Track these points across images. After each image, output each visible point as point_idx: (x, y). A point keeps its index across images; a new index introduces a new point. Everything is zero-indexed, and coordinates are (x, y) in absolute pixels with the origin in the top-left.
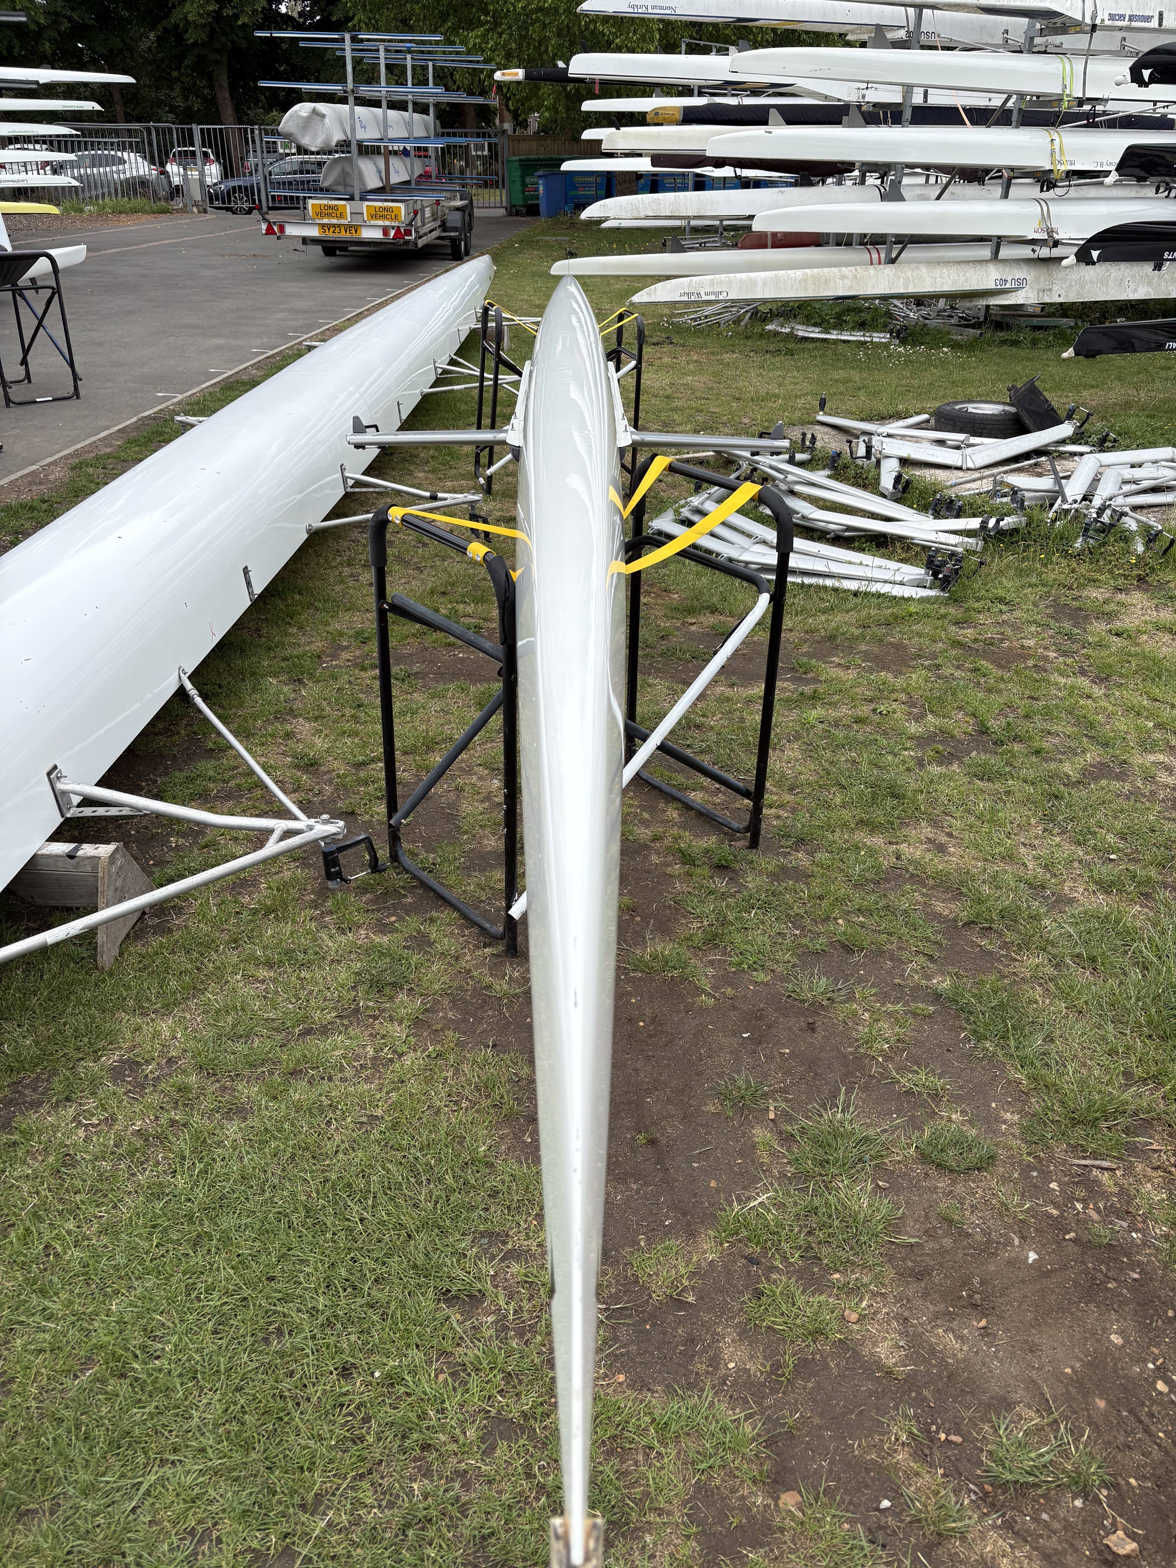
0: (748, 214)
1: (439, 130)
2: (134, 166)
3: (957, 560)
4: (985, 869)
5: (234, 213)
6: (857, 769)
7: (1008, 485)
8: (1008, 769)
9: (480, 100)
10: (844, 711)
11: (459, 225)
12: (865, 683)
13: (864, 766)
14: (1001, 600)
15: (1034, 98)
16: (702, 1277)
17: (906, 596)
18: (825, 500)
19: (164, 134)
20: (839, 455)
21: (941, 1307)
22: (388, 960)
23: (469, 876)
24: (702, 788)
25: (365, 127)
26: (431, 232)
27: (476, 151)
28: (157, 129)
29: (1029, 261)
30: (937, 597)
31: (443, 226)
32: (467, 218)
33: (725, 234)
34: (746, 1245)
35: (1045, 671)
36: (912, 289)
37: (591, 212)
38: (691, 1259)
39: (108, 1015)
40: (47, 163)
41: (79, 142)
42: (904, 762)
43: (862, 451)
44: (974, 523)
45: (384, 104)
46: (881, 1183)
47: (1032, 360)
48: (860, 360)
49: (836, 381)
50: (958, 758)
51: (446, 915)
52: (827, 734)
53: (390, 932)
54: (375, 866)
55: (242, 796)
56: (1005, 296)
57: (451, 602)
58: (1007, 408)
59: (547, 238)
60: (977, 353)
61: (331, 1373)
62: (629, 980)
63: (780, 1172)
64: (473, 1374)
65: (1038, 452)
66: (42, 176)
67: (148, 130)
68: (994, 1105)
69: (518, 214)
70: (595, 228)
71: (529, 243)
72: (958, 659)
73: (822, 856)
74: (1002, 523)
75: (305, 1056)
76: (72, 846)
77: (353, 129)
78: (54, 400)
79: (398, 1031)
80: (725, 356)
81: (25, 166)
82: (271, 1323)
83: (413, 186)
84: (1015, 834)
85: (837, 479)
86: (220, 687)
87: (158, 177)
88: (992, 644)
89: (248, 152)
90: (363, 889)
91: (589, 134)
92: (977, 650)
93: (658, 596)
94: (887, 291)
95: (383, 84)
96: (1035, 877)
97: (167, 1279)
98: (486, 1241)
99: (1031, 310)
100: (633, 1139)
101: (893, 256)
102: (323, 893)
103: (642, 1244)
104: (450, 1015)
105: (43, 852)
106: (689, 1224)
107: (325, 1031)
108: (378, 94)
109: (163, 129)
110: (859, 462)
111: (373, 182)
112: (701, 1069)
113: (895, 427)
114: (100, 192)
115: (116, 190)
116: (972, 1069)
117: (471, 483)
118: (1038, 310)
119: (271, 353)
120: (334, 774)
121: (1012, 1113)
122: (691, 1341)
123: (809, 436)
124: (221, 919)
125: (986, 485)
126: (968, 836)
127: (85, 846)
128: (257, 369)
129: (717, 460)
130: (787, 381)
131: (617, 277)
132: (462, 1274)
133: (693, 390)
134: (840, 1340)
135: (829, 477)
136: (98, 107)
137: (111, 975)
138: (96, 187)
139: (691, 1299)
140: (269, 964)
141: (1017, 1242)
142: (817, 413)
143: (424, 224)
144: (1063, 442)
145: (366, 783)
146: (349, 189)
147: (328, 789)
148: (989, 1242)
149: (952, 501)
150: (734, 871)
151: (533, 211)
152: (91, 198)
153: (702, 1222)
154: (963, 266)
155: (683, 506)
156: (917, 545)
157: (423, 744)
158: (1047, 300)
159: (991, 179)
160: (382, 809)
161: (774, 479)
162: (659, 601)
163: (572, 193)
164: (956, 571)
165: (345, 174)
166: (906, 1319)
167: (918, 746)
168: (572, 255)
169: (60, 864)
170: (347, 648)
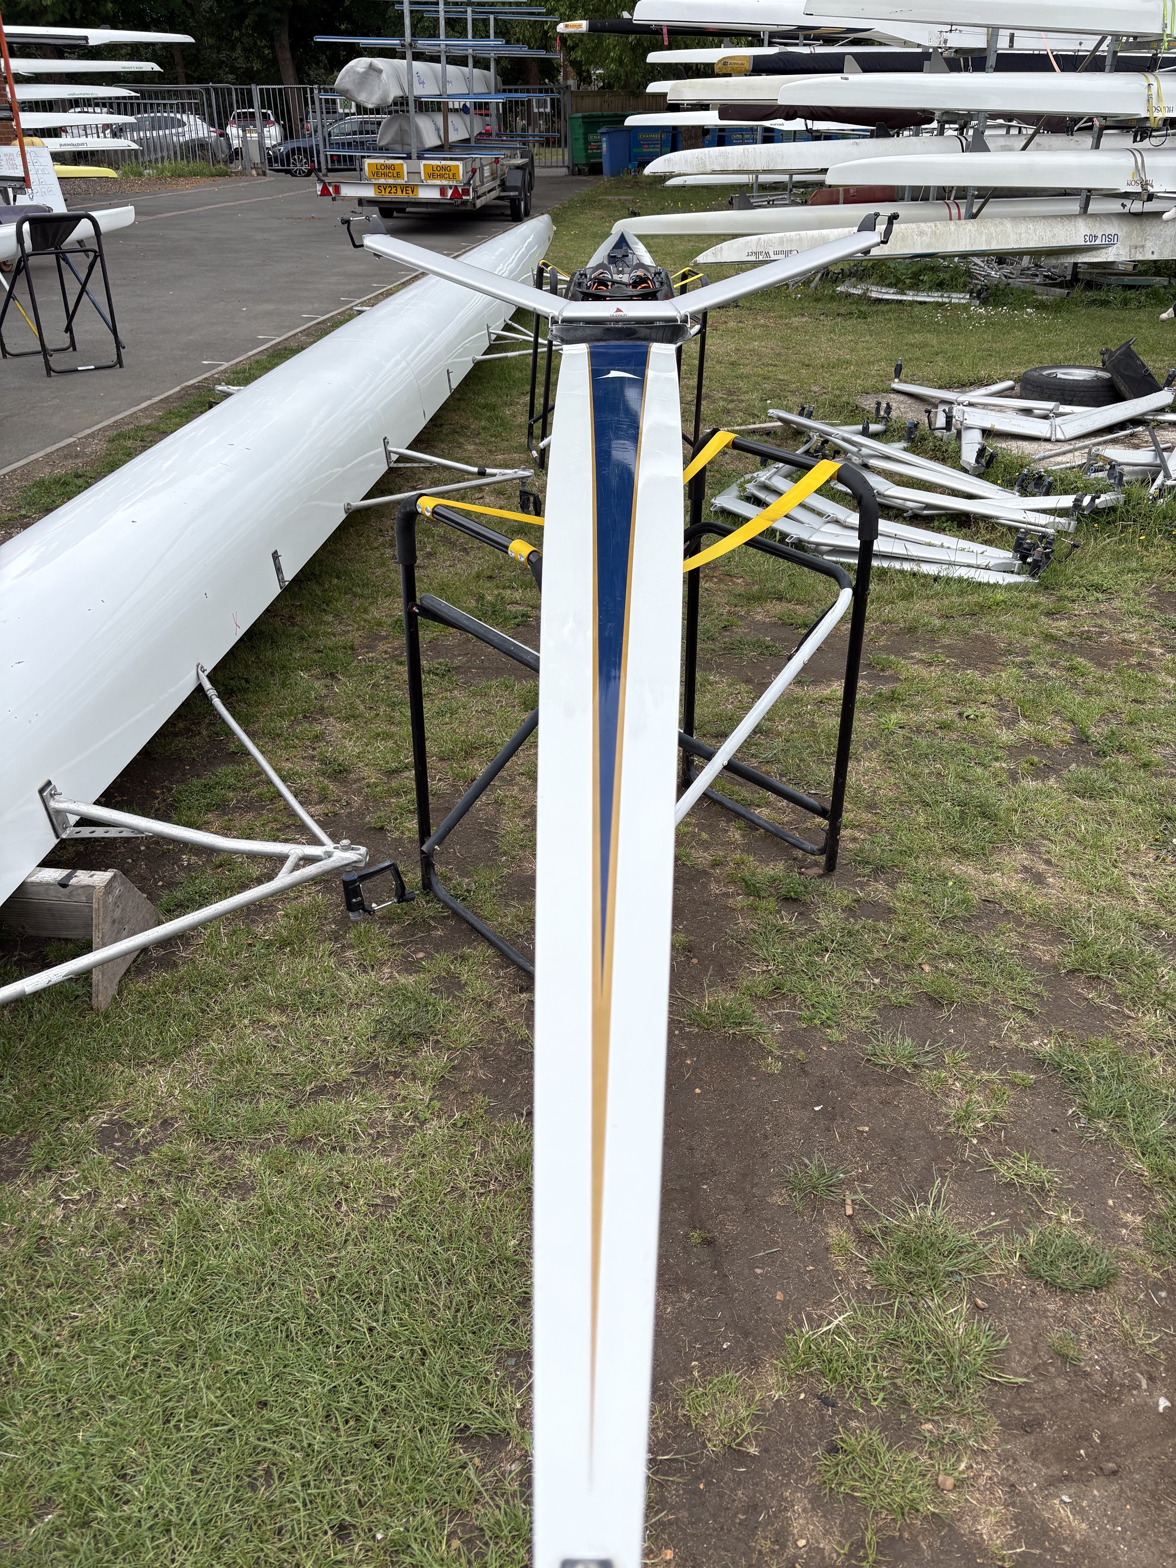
0: (820, 167)
1: (501, 86)
2: (193, 128)
3: (1048, 543)
4: (1090, 905)
5: (293, 175)
6: (942, 784)
7: (1105, 459)
8: (1111, 785)
9: (542, 54)
10: (927, 715)
11: (519, 184)
12: (950, 682)
13: (951, 781)
14: (1098, 588)
15: (1131, 39)
16: (767, 1421)
17: (992, 582)
18: (901, 475)
19: (223, 95)
20: (916, 426)
21: (1055, 1470)
22: (413, 1006)
23: (507, 905)
24: (768, 804)
25: (423, 83)
26: (489, 191)
27: (539, 108)
28: (216, 89)
29: (1120, 216)
30: (1026, 584)
31: (503, 186)
32: (527, 177)
33: (795, 191)
34: (819, 1381)
35: (1151, 669)
36: (995, 246)
37: (656, 167)
38: (753, 1396)
39: (100, 1066)
40: (106, 126)
41: (138, 104)
42: (995, 775)
43: (941, 421)
44: (1067, 501)
45: (443, 59)
46: (980, 1302)
47: (1123, 321)
48: (937, 323)
49: (912, 345)
50: (1057, 772)
51: (480, 952)
52: (909, 742)
53: (416, 972)
54: (402, 895)
55: (263, 807)
56: (1094, 253)
57: (497, 587)
58: (1101, 374)
59: (610, 198)
60: (1064, 314)
61: (326, 1533)
62: (684, 1036)
63: (858, 1285)
64: (491, 1543)
65: (1135, 422)
66: (101, 140)
67: (208, 91)
68: (1111, 1202)
69: (580, 173)
70: (659, 187)
71: (589, 203)
72: (1052, 656)
73: (904, 887)
74: (1097, 501)
75: (316, 1121)
76: (66, 872)
77: (411, 85)
78: (96, 369)
79: (421, 1093)
80: (794, 319)
81: (85, 130)
82: (259, 1463)
83: (473, 144)
84: (1123, 862)
85: (913, 452)
86: (247, 681)
87: (217, 140)
88: (1089, 638)
89: (307, 113)
90: (388, 919)
91: (654, 87)
92: (1073, 645)
93: (721, 581)
94: (969, 248)
95: (442, 37)
96: (1148, 915)
97: (143, 1400)
98: (512, 1361)
99: (1121, 267)
100: (686, 1236)
101: (974, 211)
102: (344, 924)
103: (696, 1374)
104: (481, 1074)
105: (33, 879)
106: (751, 1349)
107: (339, 1090)
108: (437, 48)
109: (222, 89)
110: (938, 434)
111: (431, 140)
112: (766, 1149)
113: (977, 395)
114: (159, 155)
115: (175, 153)
116: (1083, 1155)
117: (523, 456)
118: (1130, 268)
119: (322, 318)
120: (364, 782)
121: (1134, 1213)
122: (753, 1508)
123: (884, 405)
124: (231, 952)
125: (1079, 459)
126: (1069, 864)
127: (79, 873)
128: (307, 335)
129: (785, 431)
130: (860, 346)
131: (681, 237)
132: (482, 1407)
133: (760, 356)
134: (933, 1514)
135: (905, 449)
136: (157, 68)
137: (106, 1017)
138: (155, 150)
139: (753, 1450)
140: (282, 1007)
141: (1144, 1384)
142: (892, 380)
143: (483, 184)
144: (1162, 410)
145: (398, 795)
146: (406, 148)
147: (357, 800)
148: (1111, 1384)
149: (1041, 477)
150: (804, 904)
151: (596, 170)
152: (150, 161)
153: (767, 1347)
154: (1050, 221)
155: (749, 482)
156: (1002, 525)
157: (461, 750)
158: (1139, 257)
159: (1080, 129)
160: (412, 824)
161: (846, 452)
162: (722, 586)
163: (635, 150)
164: (1047, 556)
165: (402, 132)
166: (1013, 1485)
167: (1011, 755)
168: (635, 214)
169: (52, 893)
170: (386, 638)
